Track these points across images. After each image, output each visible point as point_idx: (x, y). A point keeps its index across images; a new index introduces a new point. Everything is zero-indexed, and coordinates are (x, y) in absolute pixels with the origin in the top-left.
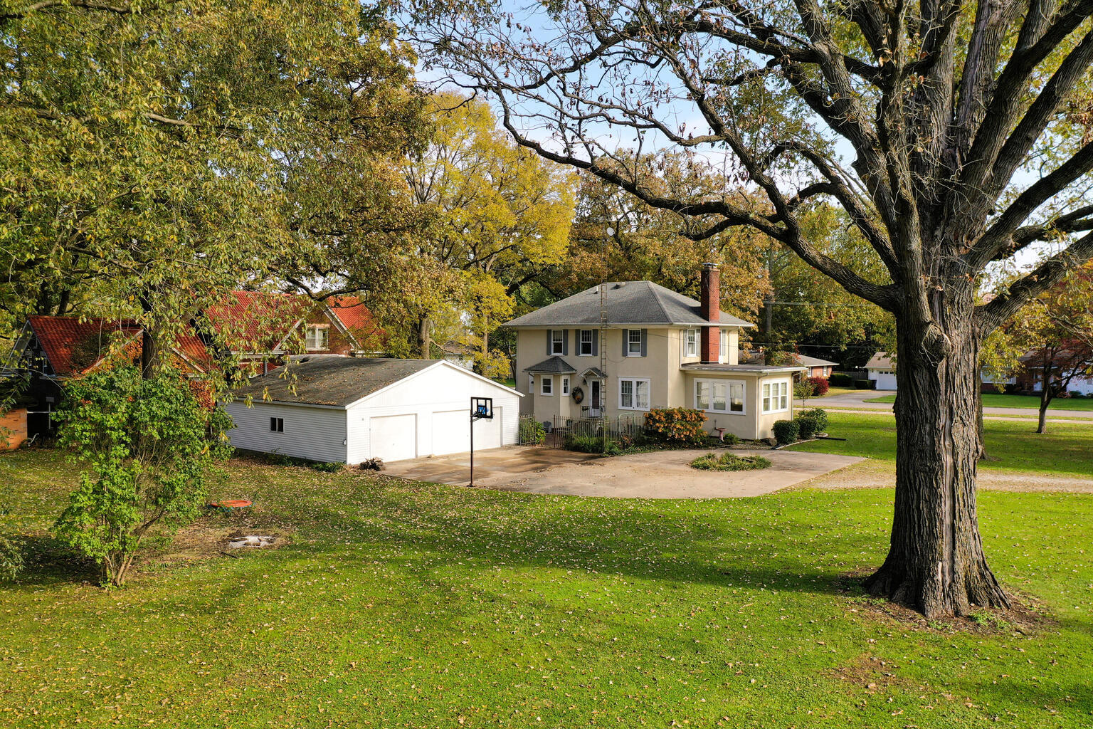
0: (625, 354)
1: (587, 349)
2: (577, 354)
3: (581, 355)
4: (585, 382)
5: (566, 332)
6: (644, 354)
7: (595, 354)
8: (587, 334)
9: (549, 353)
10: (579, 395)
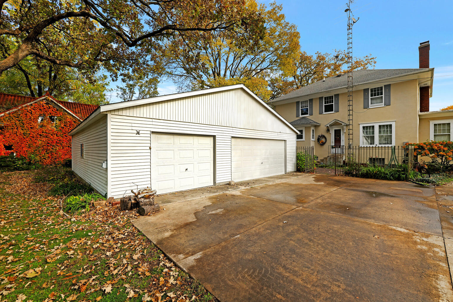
0: (366, 107)
1: (329, 108)
2: (321, 113)
3: (324, 113)
4: (328, 130)
5: (311, 100)
6: (388, 104)
7: (337, 111)
8: (329, 99)
9: (298, 116)
10: (324, 140)
